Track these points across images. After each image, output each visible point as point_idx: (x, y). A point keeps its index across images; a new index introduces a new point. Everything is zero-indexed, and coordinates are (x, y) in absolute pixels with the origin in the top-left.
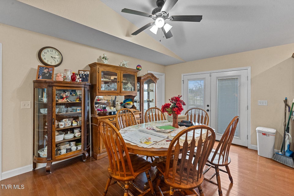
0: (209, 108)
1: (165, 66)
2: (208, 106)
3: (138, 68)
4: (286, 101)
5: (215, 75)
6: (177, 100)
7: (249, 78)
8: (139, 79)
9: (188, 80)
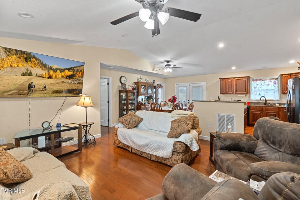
0: (189, 102)
1: (166, 78)
2: (188, 100)
3: (154, 82)
4: (218, 97)
5: (191, 85)
6: (174, 97)
7: (206, 87)
8: (155, 87)
9: (179, 87)
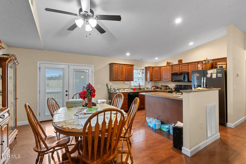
7: (93, 72)
